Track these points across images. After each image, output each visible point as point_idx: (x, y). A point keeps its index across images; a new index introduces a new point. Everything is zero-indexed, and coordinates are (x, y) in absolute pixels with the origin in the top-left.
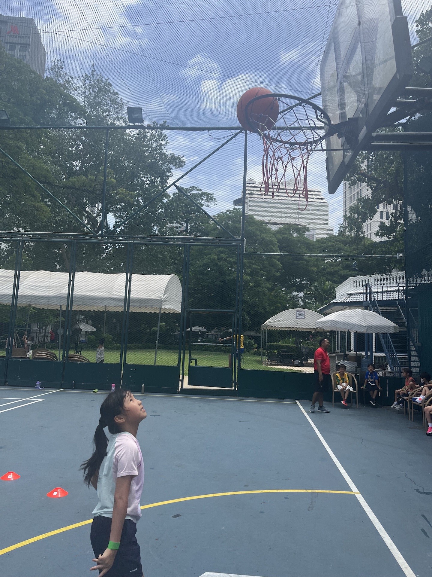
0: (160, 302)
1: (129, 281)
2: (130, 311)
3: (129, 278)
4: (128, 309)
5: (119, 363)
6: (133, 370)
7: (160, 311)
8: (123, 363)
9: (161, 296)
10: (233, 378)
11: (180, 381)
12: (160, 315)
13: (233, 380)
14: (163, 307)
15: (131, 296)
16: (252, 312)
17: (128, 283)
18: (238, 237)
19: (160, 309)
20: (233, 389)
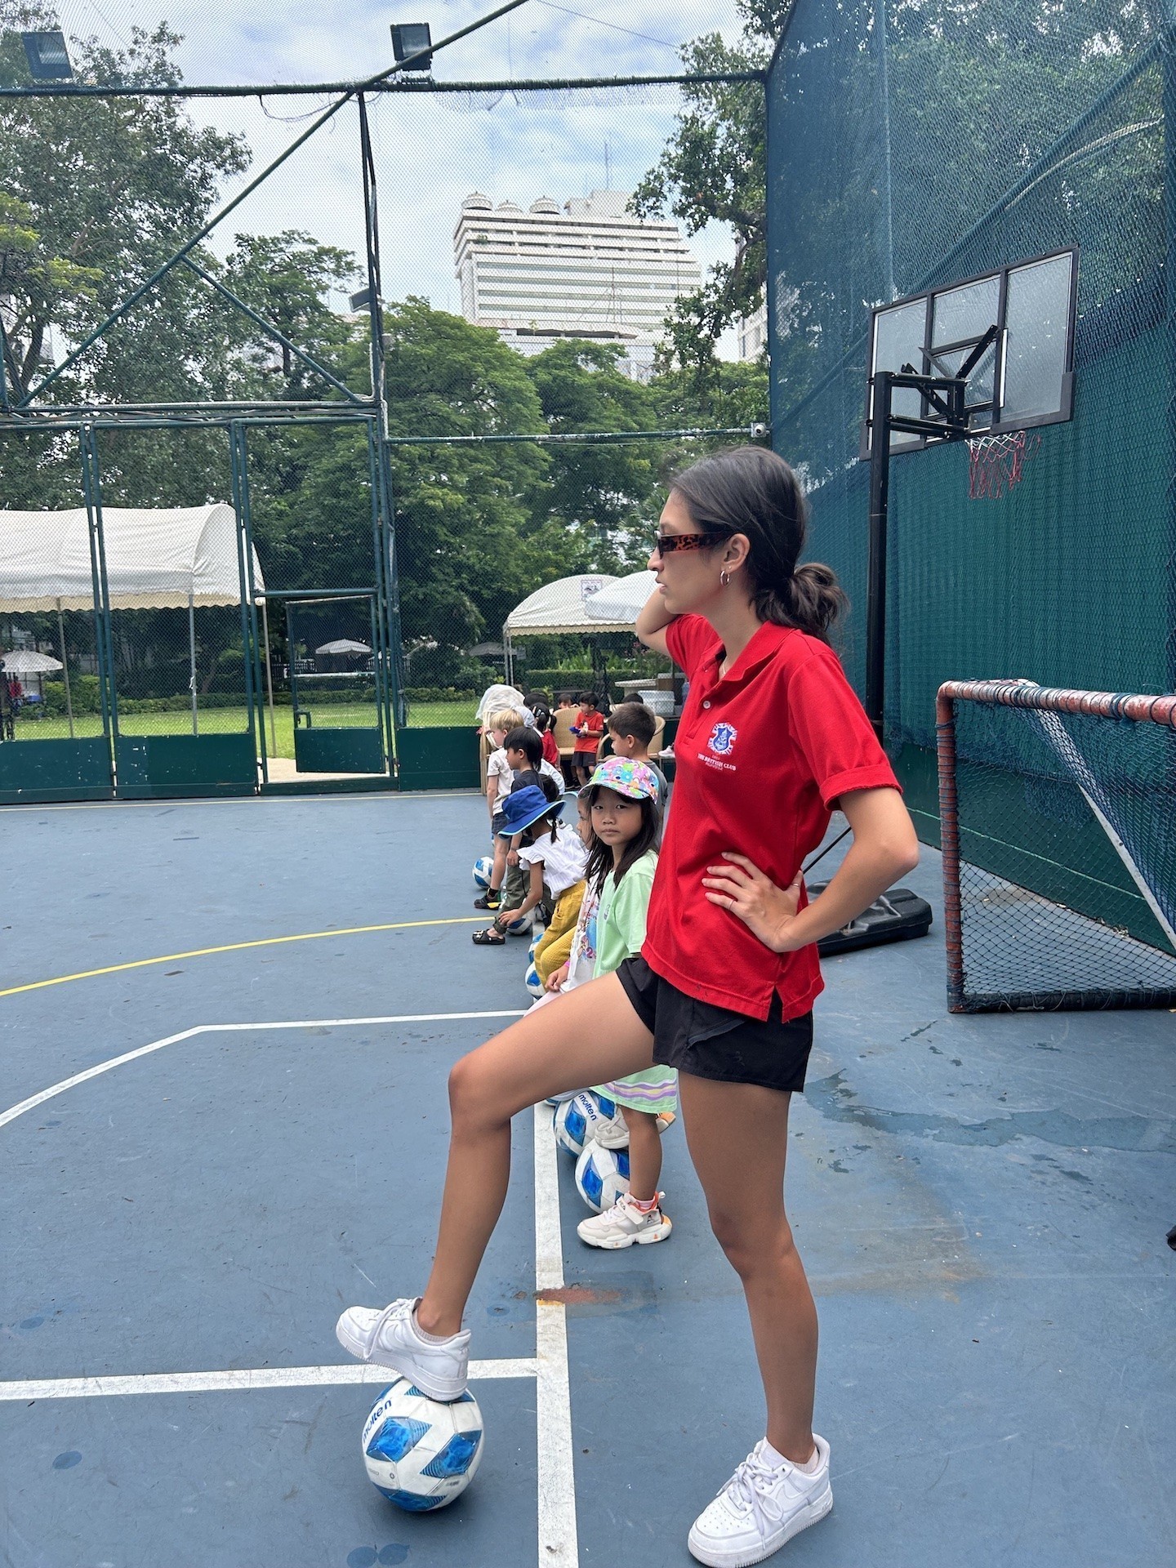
0: (189, 576)
1: (96, 528)
2: (111, 609)
3: (95, 522)
4: (106, 600)
5: (102, 737)
6: (141, 749)
7: (191, 601)
8: (112, 733)
9: (189, 562)
10: (386, 750)
11: (259, 768)
12: (191, 611)
13: (387, 754)
14: (197, 592)
15: (108, 567)
16: (486, 594)
17: (96, 534)
18: (366, 399)
19: (191, 597)
20: (387, 774)
